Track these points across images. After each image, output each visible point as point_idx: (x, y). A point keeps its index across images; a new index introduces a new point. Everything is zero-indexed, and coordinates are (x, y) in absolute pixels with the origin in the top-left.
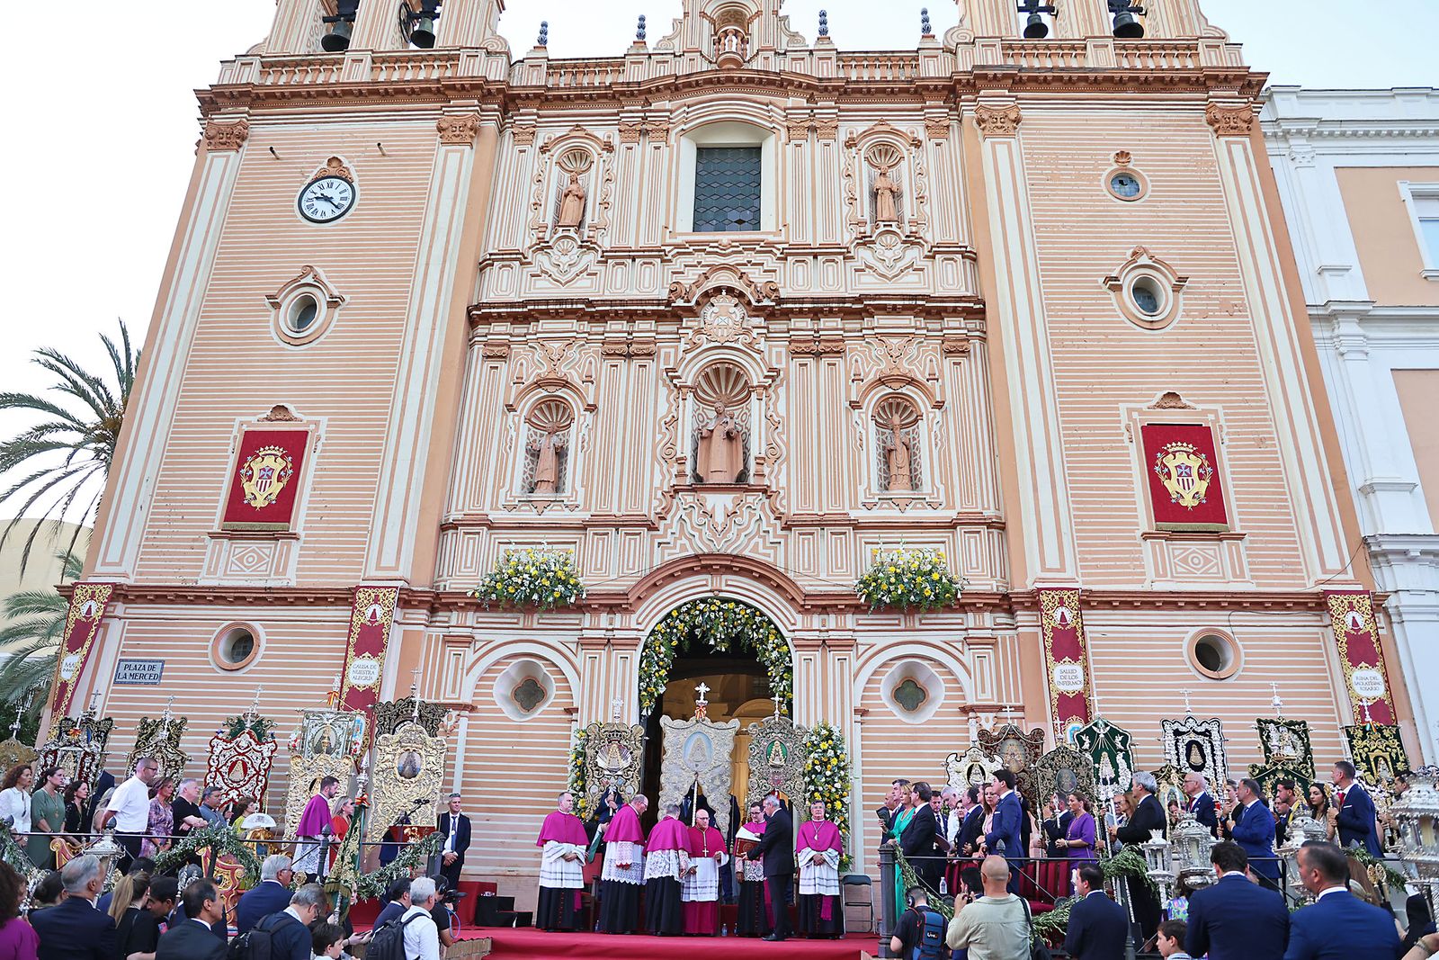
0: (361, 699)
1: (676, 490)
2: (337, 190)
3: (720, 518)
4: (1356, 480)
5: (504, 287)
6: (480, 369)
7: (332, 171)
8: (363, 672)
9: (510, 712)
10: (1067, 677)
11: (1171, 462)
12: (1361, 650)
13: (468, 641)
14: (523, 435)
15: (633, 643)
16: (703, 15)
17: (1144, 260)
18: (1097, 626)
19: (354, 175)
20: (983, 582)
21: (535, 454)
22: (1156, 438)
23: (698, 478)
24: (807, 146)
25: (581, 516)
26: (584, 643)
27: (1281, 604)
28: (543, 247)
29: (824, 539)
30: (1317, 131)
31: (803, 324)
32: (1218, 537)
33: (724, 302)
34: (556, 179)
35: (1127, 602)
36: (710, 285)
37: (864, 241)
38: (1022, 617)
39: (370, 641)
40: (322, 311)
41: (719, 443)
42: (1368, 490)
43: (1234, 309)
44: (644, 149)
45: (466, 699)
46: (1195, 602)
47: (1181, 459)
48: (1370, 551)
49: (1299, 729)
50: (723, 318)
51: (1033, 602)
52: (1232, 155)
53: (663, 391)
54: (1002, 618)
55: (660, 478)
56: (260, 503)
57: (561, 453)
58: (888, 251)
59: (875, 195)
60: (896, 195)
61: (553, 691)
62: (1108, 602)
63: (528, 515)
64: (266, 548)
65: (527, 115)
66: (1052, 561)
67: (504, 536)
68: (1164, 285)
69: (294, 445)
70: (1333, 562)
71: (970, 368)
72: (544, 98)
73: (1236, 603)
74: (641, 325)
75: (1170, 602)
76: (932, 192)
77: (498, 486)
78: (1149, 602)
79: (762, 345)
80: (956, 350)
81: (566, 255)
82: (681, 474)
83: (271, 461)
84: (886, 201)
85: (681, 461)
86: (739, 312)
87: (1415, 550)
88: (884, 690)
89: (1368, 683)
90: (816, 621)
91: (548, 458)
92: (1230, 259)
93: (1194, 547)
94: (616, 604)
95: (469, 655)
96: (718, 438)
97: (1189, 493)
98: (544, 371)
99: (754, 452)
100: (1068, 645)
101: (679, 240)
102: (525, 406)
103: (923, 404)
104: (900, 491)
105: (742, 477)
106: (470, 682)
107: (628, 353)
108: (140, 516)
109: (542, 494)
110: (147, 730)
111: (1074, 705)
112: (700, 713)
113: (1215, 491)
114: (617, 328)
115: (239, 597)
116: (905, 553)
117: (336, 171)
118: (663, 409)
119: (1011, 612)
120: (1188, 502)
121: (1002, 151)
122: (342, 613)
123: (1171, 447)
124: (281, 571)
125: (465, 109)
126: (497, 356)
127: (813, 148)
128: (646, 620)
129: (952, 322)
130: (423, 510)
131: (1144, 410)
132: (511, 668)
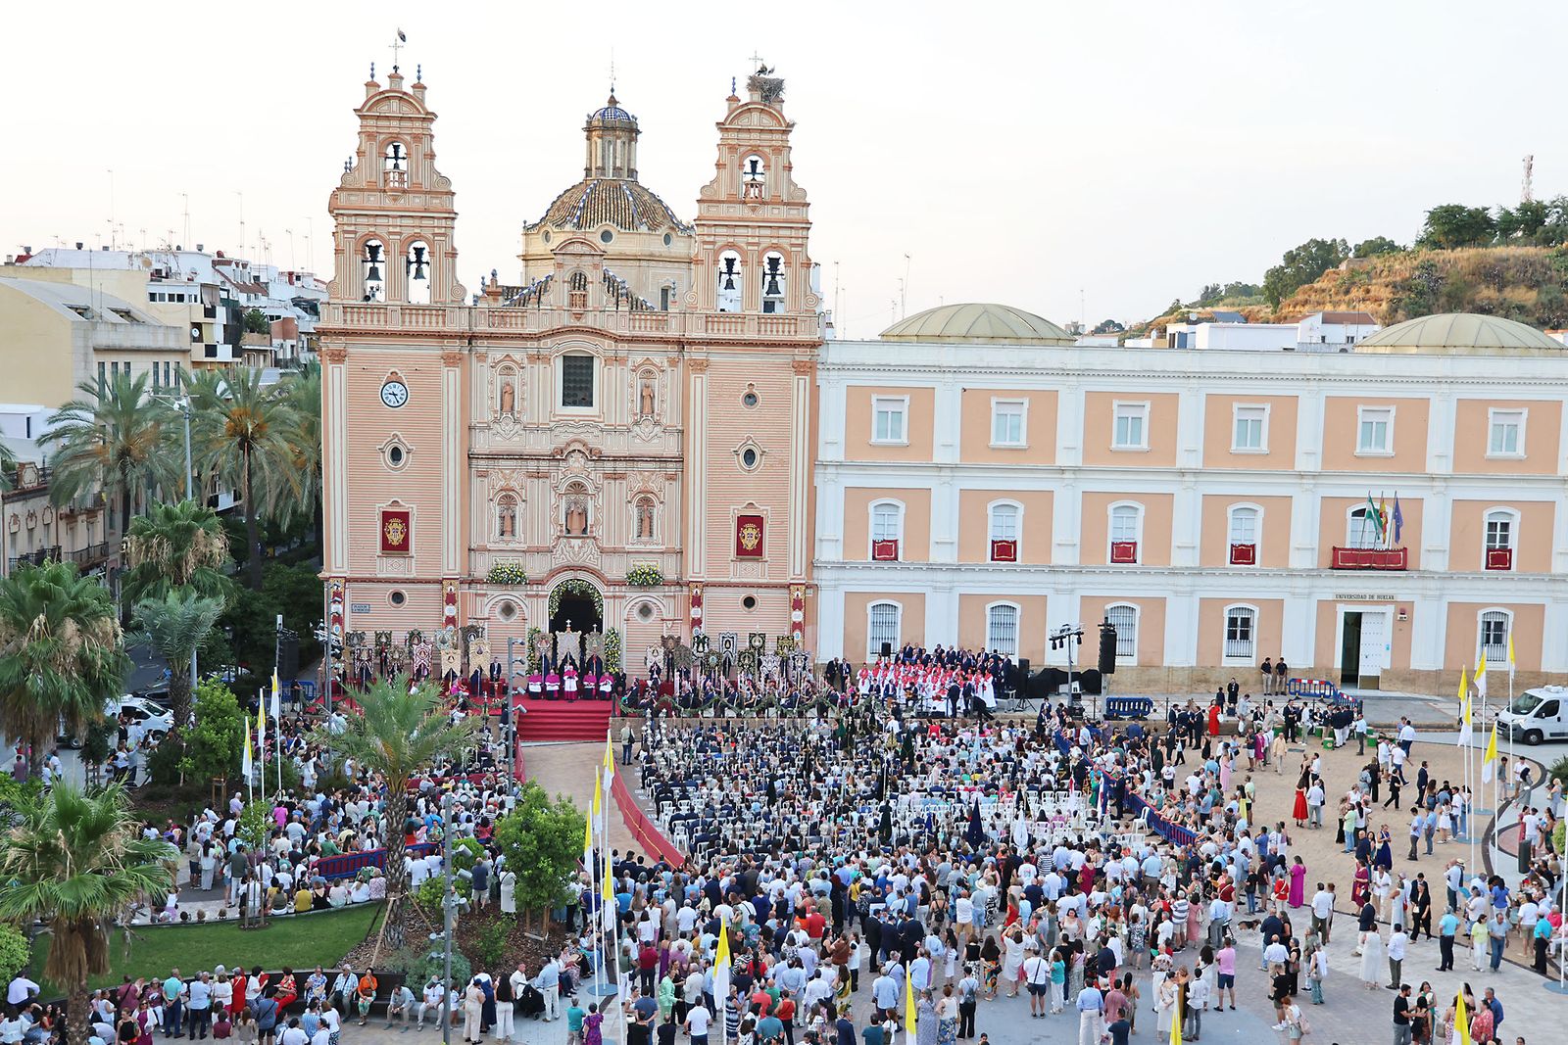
0: (451, 620)
1: (559, 537)
2: (398, 389)
3: (576, 549)
4: (818, 535)
5: (482, 443)
6: (476, 481)
7: (394, 378)
8: (450, 610)
9: (501, 618)
10: (695, 612)
11: (745, 532)
12: (797, 605)
13: (485, 595)
14: (497, 510)
15: (546, 596)
16: (564, 282)
17: (750, 442)
18: (709, 595)
19: (405, 381)
20: (671, 576)
21: (502, 518)
22: (742, 521)
23: (569, 532)
24: (613, 368)
25: (523, 546)
26: (527, 596)
27: (775, 586)
28: (496, 421)
29: (616, 558)
30: (842, 368)
31: (610, 465)
32: (757, 560)
33: (576, 455)
34: (499, 381)
35: (721, 585)
36: (571, 449)
37: (636, 423)
38: (685, 589)
39: (451, 599)
40: (404, 456)
41: (576, 517)
42: (821, 540)
43: (784, 463)
44: (539, 367)
45: (486, 616)
46: (745, 585)
47: (750, 531)
48: (812, 565)
49: (763, 636)
50: (576, 463)
51: (688, 584)
52: (800, 385)
53: (553, 493)
54: (678, 588)
55: (553, 531)
56: (395, 543)
57: (513, 518)
58: (646, 429)
59: (642, 397)
60: (652, 398)
61: (517, 610)
62: (714, 585)
63: (502, 546)
64: (401, 560)
65: (481, 346)
66: (697, 570)
67: (494, 554)
68: (757, 453)
69: (404, 517)
70: (798, 572)
71: (676, 485)
72: (490, 337)
73: (760, 586)
74: (543, 463)
75: (736, 585)
76: (668, 397)
77: (489, 533)
78: (729, 585)
79: (592, 476)
80: (671, 478)
81: (507, 426)
82: (561, 531)
83: (395, 525)
84: (648, 401)
85: (561, 525)
86: (582, 461)
87: (829, 566)
88: (636, 611)
89: (797, 616)
90: (612, 588)
91: (508, 521)
92: (787, 440)
93: (749, 564)
94: (540, 583)
95: (486, 600)
96: (575, 514)
97: (750, 543)
98: (502, 483)
99: (589, 523)
100: (697, 601)
101: (557, 419)
102: (497, 499)
103: (656, 502)
104: (644, 538)
105: (584, 531)
106: (487, 609)
107: (538, 475)
108: (345, 547)
109: (506, 537)
110: (378, 636)
111: (697, 622)
112: (569, 629)
113: (760, 544)
114: (532, 465)
115: (395, 581)
116: (644, 563)
117: (395, 379)
118: (553, 502)
119: (681, 586)
120: (749, 548)
121: (698, 381)
122: (438, 586)
123: (746, 526)
124: (410, 571)
125: (454, 347)
126: (483, 475)
127: (616, 369)
128: (549, 588)
129: (671, 465)
130: (461, 545)
131: (739, 509)
132: (501, 604)
